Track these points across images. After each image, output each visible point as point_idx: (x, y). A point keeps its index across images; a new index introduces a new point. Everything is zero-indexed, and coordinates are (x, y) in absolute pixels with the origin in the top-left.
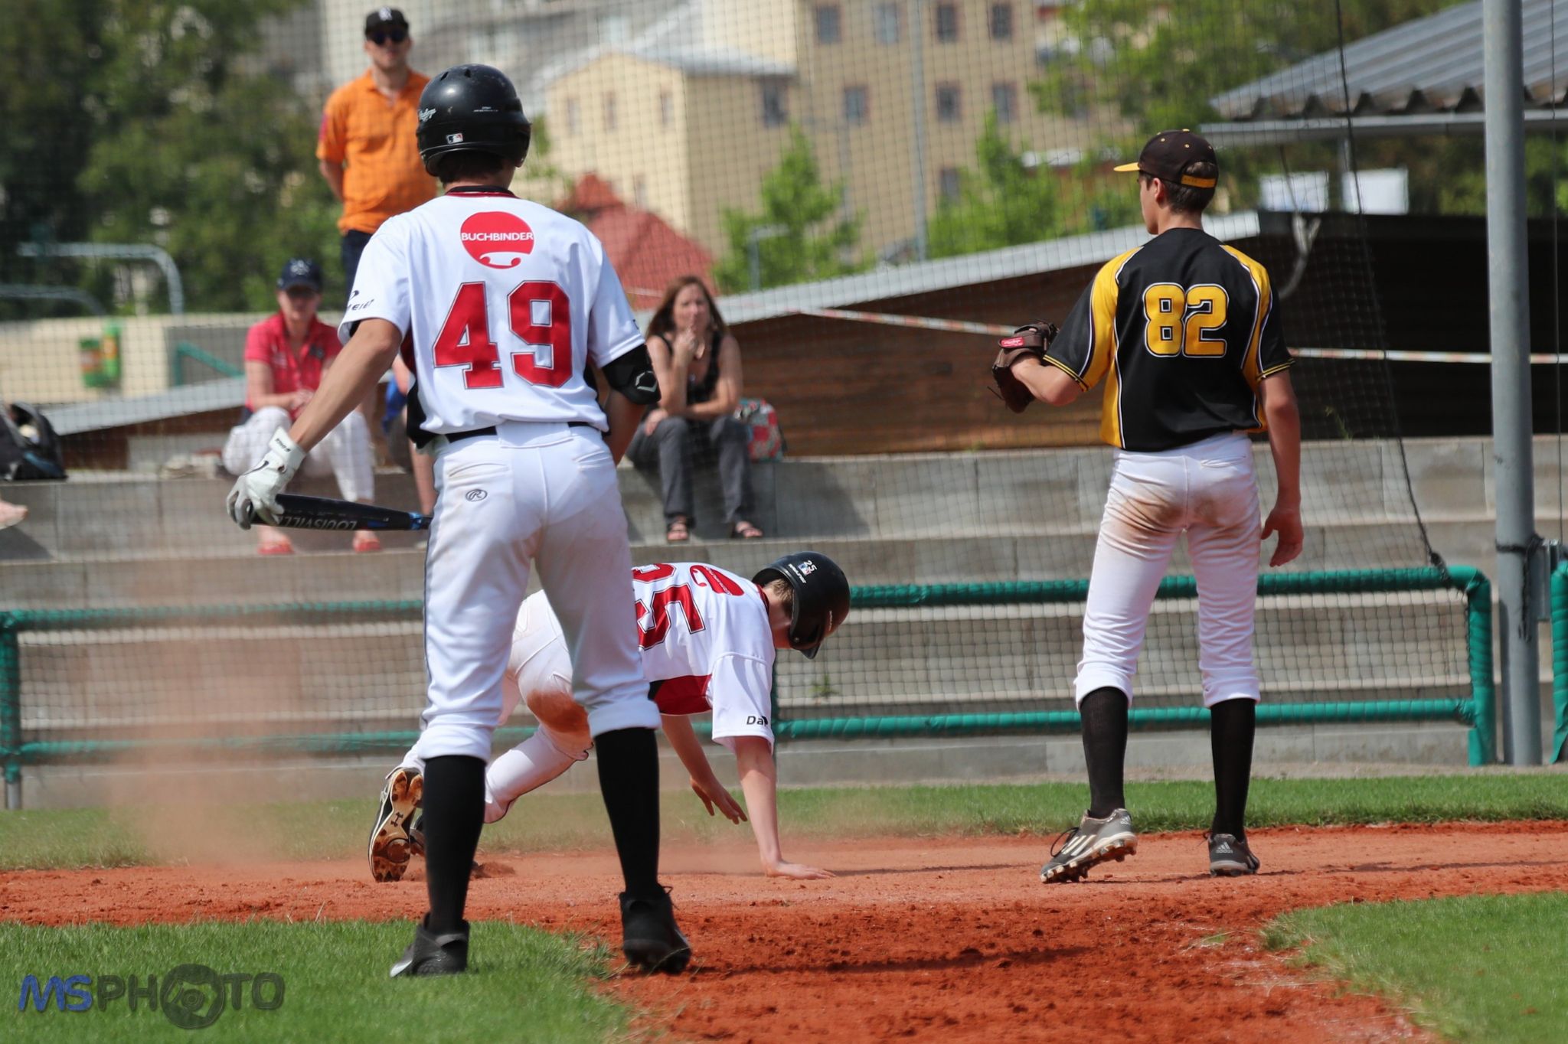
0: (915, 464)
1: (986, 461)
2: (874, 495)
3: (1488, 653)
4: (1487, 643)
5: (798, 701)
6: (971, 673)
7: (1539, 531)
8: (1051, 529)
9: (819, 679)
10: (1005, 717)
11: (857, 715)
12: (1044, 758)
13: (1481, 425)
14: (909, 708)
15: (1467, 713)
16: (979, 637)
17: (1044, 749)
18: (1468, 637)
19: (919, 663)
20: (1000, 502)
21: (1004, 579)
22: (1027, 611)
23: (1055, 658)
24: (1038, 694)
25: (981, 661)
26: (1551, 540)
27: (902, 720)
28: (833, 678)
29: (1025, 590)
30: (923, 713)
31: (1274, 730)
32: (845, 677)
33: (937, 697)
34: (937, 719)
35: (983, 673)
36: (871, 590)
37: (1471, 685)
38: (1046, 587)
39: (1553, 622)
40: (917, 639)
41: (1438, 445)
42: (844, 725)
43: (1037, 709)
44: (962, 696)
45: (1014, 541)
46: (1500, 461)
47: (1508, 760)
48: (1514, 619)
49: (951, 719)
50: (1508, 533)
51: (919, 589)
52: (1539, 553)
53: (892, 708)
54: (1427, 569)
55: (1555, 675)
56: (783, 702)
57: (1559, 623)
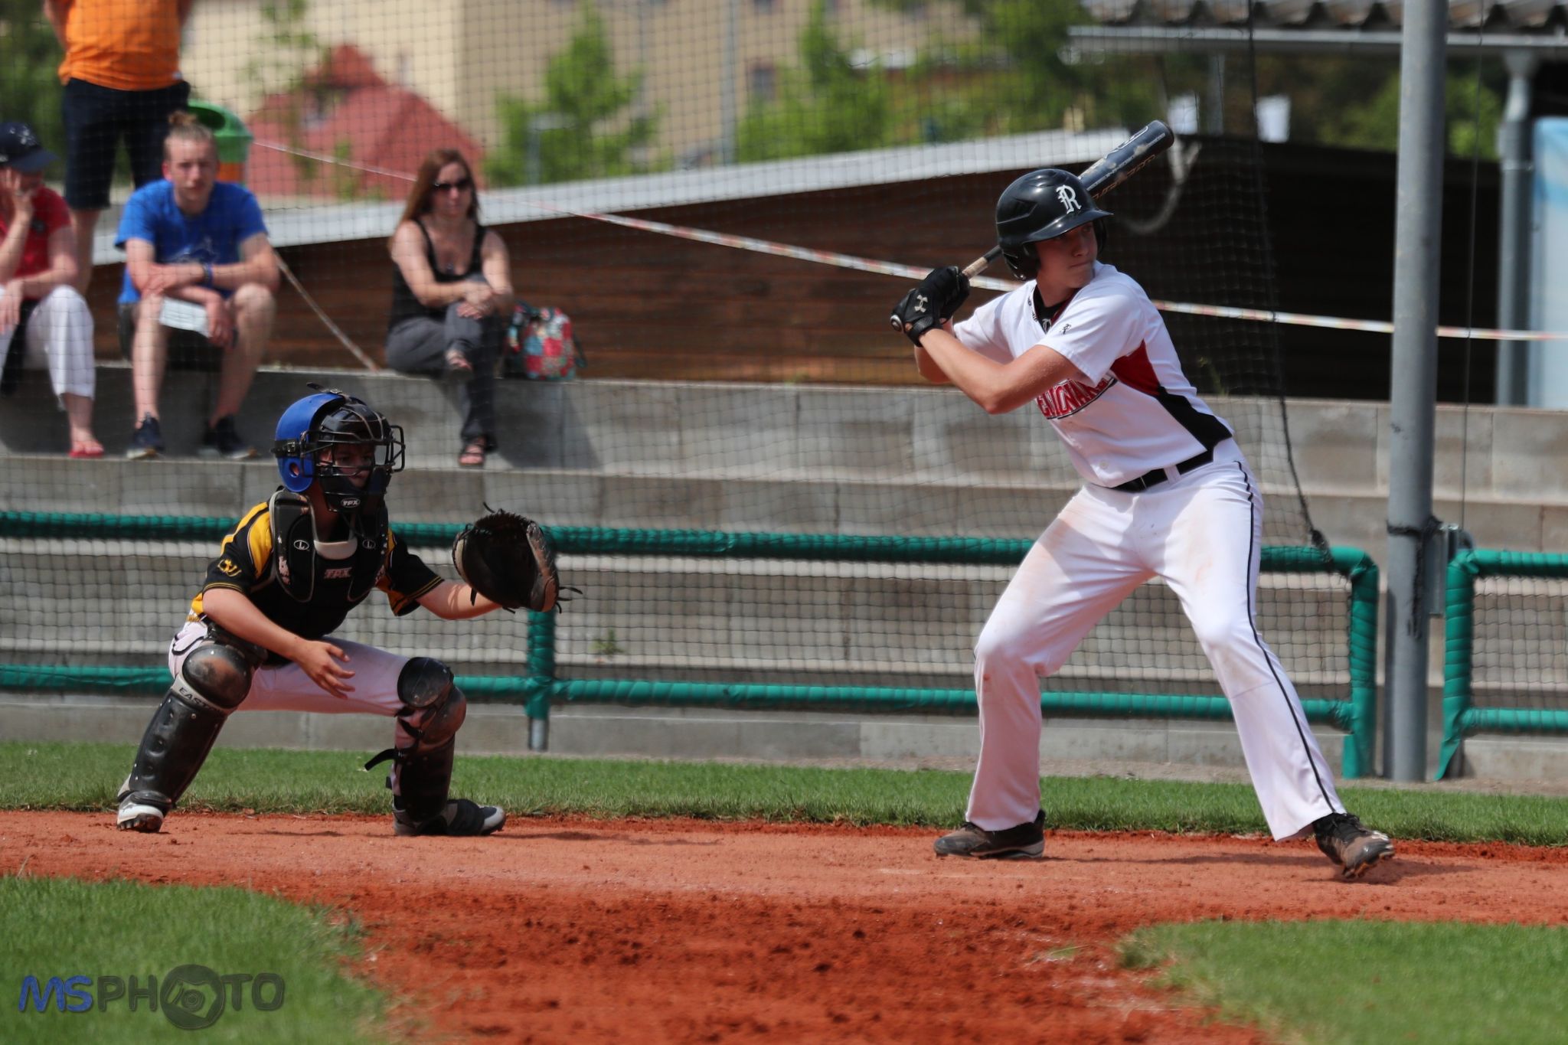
0: (730, 392)
1: (811, 394)
2: (679, 428)
3: (1371, 650)
4: (1372, 637)
5: (579, 658)
6: (780, 637)
7: (1438, 513)
8: (881, 478)
9: (604, 634)
10: (816, 690)
11: (645, 678)
12: (858, 740)
13: (1377, 388)
14: (705, 673)
15: (1344, 717)
16: (791, 596)
17: (858, 729)
18: (1349, 629)
19: (720, 622)
20: (824, 442)
21: (822, 531)
22: (847, 569)
23: (877, 626)
24: (855, 665)
25: (792, 624)
26: (1450, 524)
27: (697, 687)
28: (620, 634)
29: (847, 544)
30: (721, 680)
31: (1123, 723)
32: (635, 633)
33: (739, 662)
34: (738, 688)
35: (793, 638)
36: (671, 535)
37: (1349, 685)
38: (871, 542)
39: (1448, 618)
40: (720, 594)
41: (1327, 407)
42: (630, 688)
43: (852, 684)
44: (768, 663)
45: (837, 488)
46: (1397, 429)
47: (1387, 775)
48: (1403, 612)
49: (754, 689)
50: (1402, 513)
51: (726, 536)
52: (1436, 537)
53: (686, 672)
54: (1305, 547)
55: (1447, 679)
56: (561, 657)
57: (1455, 620)
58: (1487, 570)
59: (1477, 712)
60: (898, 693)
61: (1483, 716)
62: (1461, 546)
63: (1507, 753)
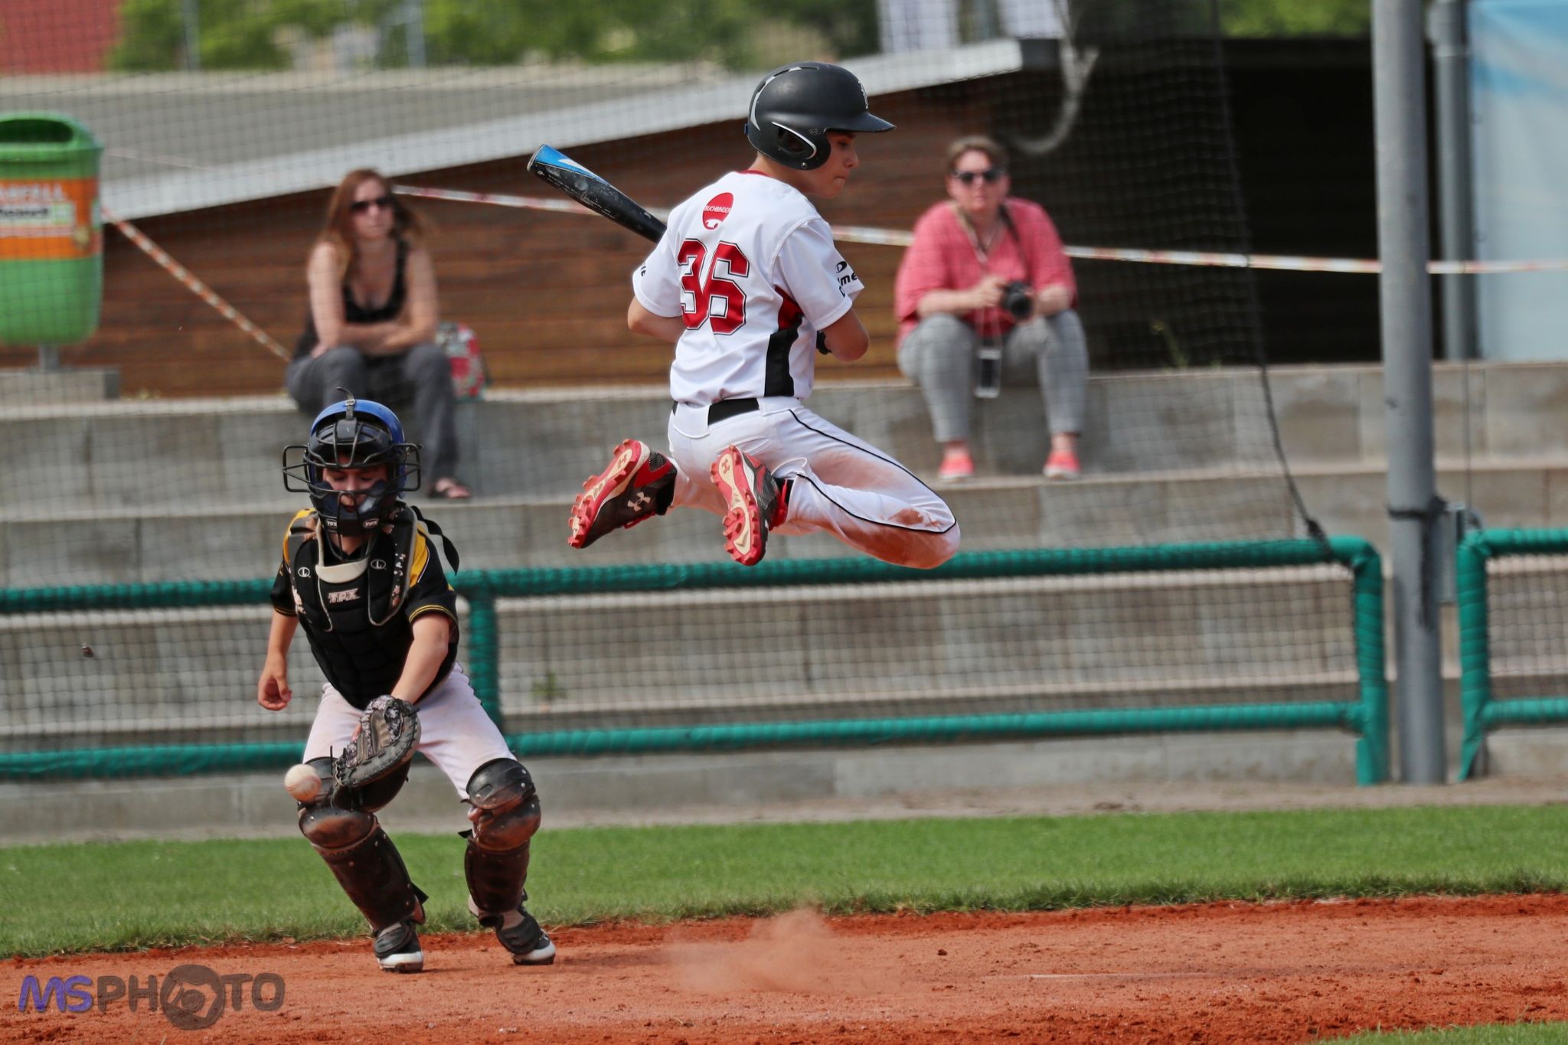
3: (1380, 645)
4: (1379, 632)
6: (741, 673)
7: (1443, 490)
11: (598, 726)
12: (832, 779)
14: (664, 716)
15: (1356, 719)
16: (750, 628)
17: (831, 766)
18: (1355, 624)
19: (675, 660)
22: (810, 593)
24: (823, 697)
25: (754, 657)
26: (1456, 504)
27: (656, 733)
30: (682, 724)
33: (699, 703)
34: (701, 731)
35: (756, 673)
36: (617, 570)
37: (1358, 685)
39: (1461, 605)
41: (1304, 374)
44: (730, 701)
46: (1393, 404)
47: (1405, 778)
48: (1414, 601)
49: (718, 730)
50: (1401, 495)
51: (677, 568)
52: (1442, 520)
54: (1303, 539)
55: (1465, 669)
57: (1467, 607)
58: (1499, 550)
59: (1498, 705)
60: (873, 724)
61: (1505, 709)
62: (1469, 527)
63: (1534, 747)
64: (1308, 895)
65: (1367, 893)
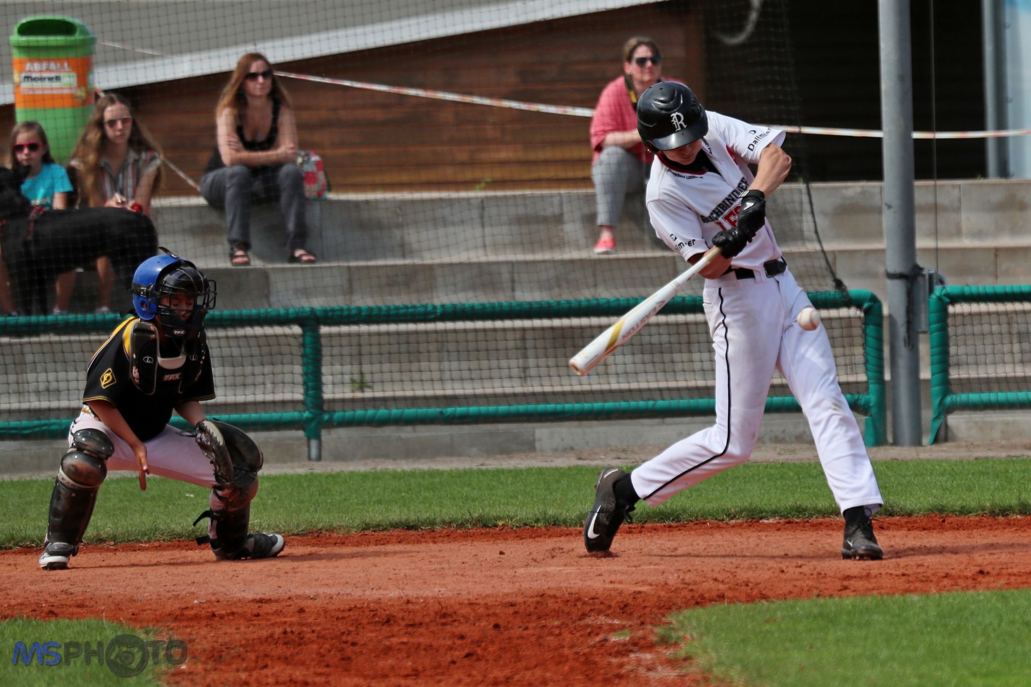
2: (400, 227)
3: (880, 358)
4: (880, 350)
5: (339, 396)
6: (475, 373)
7: (920, 262)
9: (357, 377)
10: (503, 408)
11: (386, 408)
12: (534, 441)
13: (877, 175)
14: (427, 400)
15: (864, 405)
16: (482, 345)
17: (533, 435)
18: (864, 345)
19: (434, 365)
21: (501, 299)
22: (520, 324)
23: (542, 362)
24: (529, 389)
25: (484, 364)
26: (929, 269)
27: (422, 411)
28: (368, 378)
29: (518, 308)
30: (438, 404)
33: (449, 391)
34: (450, 410)
36: (397, 308)
37: (867, 382)
38: (535, 306)
39: (931, 333)
40: (434, 347)
41: (846, 188)
42: (376, 414)
43: (527, 402)
44: (469, 391)
45: (512, 266)
46: (889, 207)
47: (896, 443)
48: (902, 331)
49: (460, 410)
50: (894, 264)
51: (435, 307)
52: (920, 279)
53: (414, 401)
54: (832, 291)
55: (933, 375)
56: (327, 396)
57: (935, 334)
58: (955, 299)
59: (954, 396)
60: (559, 407)
61: (958, 399)
62: (937, 284)
63: (976, 423)
64: (756, 517)
65: (793, 516)
